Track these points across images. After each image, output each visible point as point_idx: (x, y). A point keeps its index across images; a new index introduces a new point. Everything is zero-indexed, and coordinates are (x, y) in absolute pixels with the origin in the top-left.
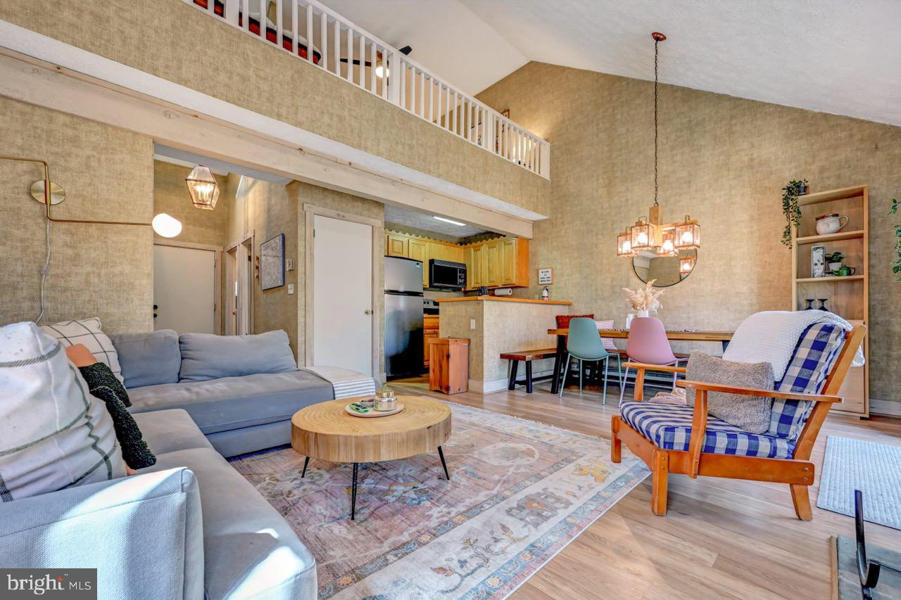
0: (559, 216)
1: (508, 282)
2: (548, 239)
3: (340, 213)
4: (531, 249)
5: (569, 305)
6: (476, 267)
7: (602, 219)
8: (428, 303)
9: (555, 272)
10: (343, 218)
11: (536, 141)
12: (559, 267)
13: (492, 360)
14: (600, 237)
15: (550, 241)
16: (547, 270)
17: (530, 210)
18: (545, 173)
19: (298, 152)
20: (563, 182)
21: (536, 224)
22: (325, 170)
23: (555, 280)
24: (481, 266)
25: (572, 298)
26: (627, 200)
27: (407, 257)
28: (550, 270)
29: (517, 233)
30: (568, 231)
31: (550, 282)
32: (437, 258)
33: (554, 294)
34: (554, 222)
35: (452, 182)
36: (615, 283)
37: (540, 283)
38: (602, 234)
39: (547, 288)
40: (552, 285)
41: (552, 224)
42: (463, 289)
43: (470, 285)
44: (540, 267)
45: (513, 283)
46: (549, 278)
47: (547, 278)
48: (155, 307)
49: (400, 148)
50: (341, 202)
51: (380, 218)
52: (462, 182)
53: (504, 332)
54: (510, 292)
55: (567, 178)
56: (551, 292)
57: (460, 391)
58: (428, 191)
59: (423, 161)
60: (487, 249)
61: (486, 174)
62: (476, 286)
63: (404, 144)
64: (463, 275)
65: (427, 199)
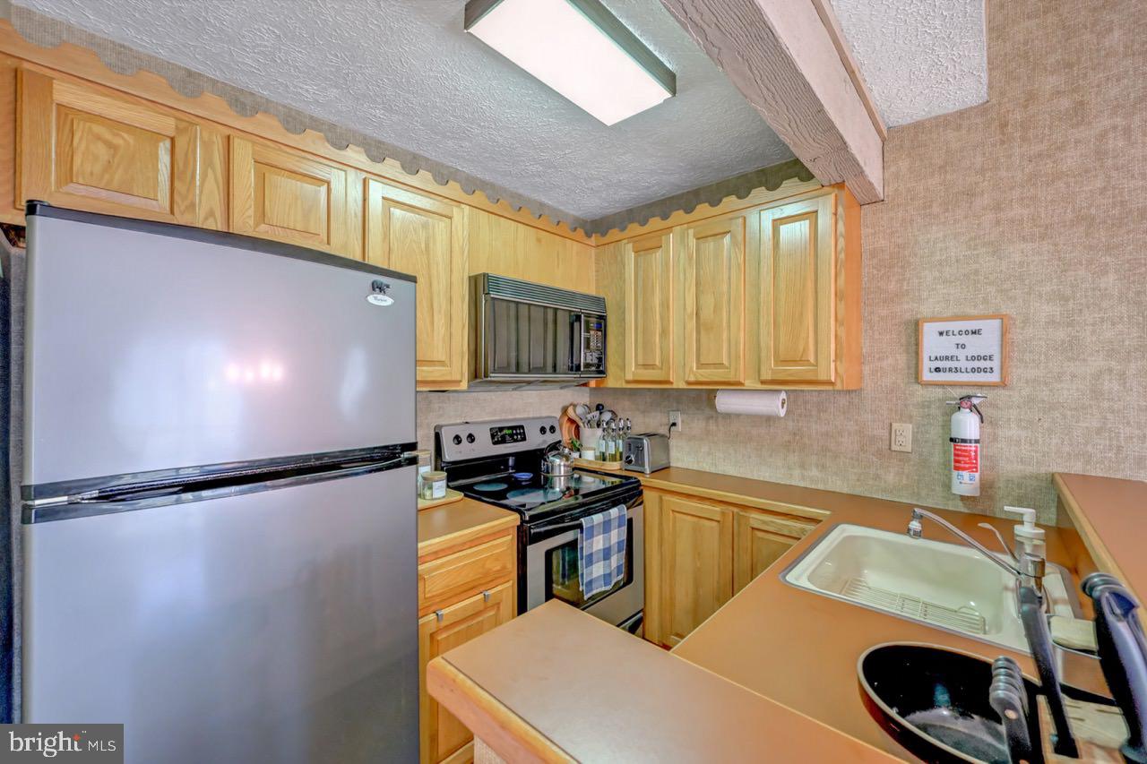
1: (789, 373)
2: (970, 194)
4: (872, 241)
6: (644, 310)
8: (471, 438)
9: (1016, 335)
15: (985, 201)
16: (971, 325)
23: (1017, 373)
24: (665, 305)
27: (358, 258)
28: (991, 328)
31: (994, 378)
32: (502, 269)
34: (1016, 117)
37: (930, 377)
39: (975, 401)
40: (1002, 392)
41: (1003, 125)
42: (593, 384)
43: (623, 368)
44: (925, 310)
45: (822, 377)
46: (991, 358)
47: (973, 358)
54: (783, 405)
56: (991, 422)
60: (692, 241)
62: (647, 375)
64: (596, 337)
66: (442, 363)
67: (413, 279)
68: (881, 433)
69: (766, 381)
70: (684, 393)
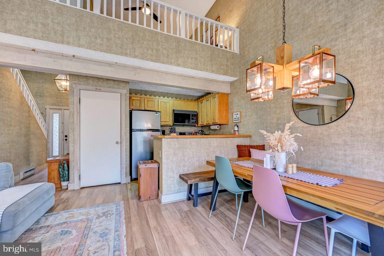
1: (214, 122)
2: (238, 92)
3: (97, 88)
4: (230, 100)
6: (201, 112)
9: (242, 114)
10: (100, 90)
11: (231, 30)
12: (244, 110)
15: (239, 94)
16: (237, 113)
18: (236, 49)
19: (33, 52)
20: (246, 53)
21: (232, 84)
22: (55, 61)
23: (242, 120)
24: (203, 112)
25: (251, 132)
28: (239, 113)
29: (218, 91)
31: (239, 121)
33: (242, 129)
34: (241, 81)
36: (279, 122)
37: (234, 121)
39: (237, 125)
40: (241, 123)
41: (241, 82)
42: (196, 126)
44: (234, 111)
45: (216, 122)
46: (239, 118)
47: (238, 118)
48: (66, 136)
49: (99, 41)
50: (99, 81)
51: (126, 89)
52: (156, 59)
53: (184, 159)
54: (218, 127)
55: (248, 49)
56: (240, 128)
57: (151, 199)
58: (139, 68)
59: (120, 47)
60: (206, 102)
61: (179, 53)
62: (202, 124)
63: (103, 38)
64: (195, 118)
65: (139, 74)
66: (168, 122)
67: (160, 112)
68: (230, 131)
69: (212, 123)
70: (208, 126)
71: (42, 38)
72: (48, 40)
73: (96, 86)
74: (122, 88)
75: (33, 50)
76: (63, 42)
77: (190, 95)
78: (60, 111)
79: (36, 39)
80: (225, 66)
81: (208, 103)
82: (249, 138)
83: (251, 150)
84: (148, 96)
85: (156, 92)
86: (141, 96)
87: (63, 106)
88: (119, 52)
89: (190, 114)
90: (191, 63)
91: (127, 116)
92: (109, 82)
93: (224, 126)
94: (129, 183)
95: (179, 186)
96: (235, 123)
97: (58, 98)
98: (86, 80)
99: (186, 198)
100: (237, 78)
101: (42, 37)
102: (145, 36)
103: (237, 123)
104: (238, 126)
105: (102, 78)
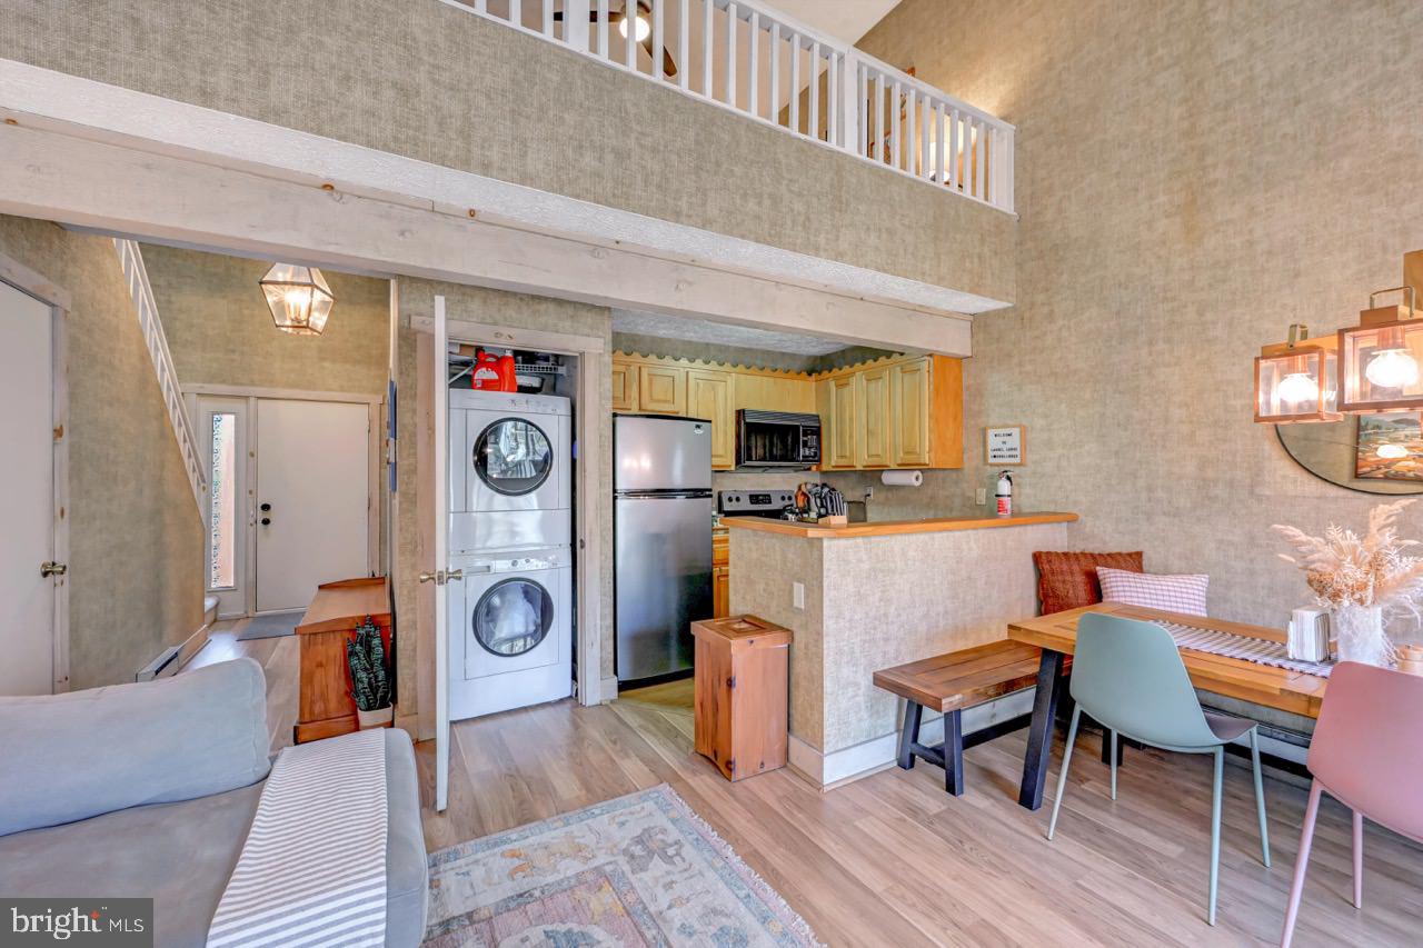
0: (1040, 298)
1: (911, 459)
2: (1009, 356)
3: (500, 330)
4: (967, 380)
5: (1071, 519)
6: (841, 420)
7: (1165, 299)
8: (738, 499)
9: (1029, 436)
10: (510, 341)
11: (976, 122)
12: (1040, 422)
13: (850, 691)
14: (1161, 346)
15: (1015, 360)
16: (1008, 431)
17: (962, 289)
18: (1002, 199)
19: (325, 193)
20: (1049, 215)
21: (979, 322)
22: (402, 233)
23: (1031, 457)
24: (851, 419)
25: (1075, 503)
26: (1251, 243)
28: (1016, 432)
29: (932, 347)
30: (1065, 333)
31: (1017, 460)
32: (752, 405)
33: (1027, 490)
34: (1027, 315)
35: (743, 237)
36: (1210, 473)
37: (991, 460)
38: (1168, 340)
39: (1009, 474)
40: (1023, 468)
41: (1023, 319)
42: (814, 468)
43: (830, 459)
44: (991, 422)
45: (922, 462)
46: (1015, 449)
47: (1009, 450)
48: (266, 507)
49: (589, 160)
50: (506, 304)
51: (600, 334)
52: (770, 235)
53: (886, 615)
54: (917, 478)
55: (1061, 201)
56: (1019, 485)
57: (765, 769)
58: (693, 263)
59: (659, 187)
60: (865, 382)
61: (840, 211)
62: (843, 462)
63: (602, 149)
64: (812, 439)
65: (690, 284)
66: (721, 456)
67: (710, 421)
68: (972, 494)
69: (899, 465)
70: (872, 475)
71: (393, 146)
72: (415, 155)
73: (495, 324)
74: (587, 331)
75: (325, 186)
76: (464, 163)
77: (783, 354)
78: (240, 406)
79: (372, 147)
80: (976, 260)
81: (880, 388)
82: (1065, 524)
83: (1099, 573)
84: (653, 358)
85: (669, 340)
86: (629, 359)
87: (252, 383)
88: (653, 204)
89: (797, 427)
90: (877, 249)
91: (603, 439)
92: (543, 307)
93: (941, 474)
94: (612, 702)
95: (871, 716)
96: (991, 465)
97: (233, 351)
98: (460, 298)
99: (893, 758)
100: (1009, 302)
101: (396, 139)
102: (738, 145)
103: (1006, 469)
104: (1009, 478)
105: (515, 294)
